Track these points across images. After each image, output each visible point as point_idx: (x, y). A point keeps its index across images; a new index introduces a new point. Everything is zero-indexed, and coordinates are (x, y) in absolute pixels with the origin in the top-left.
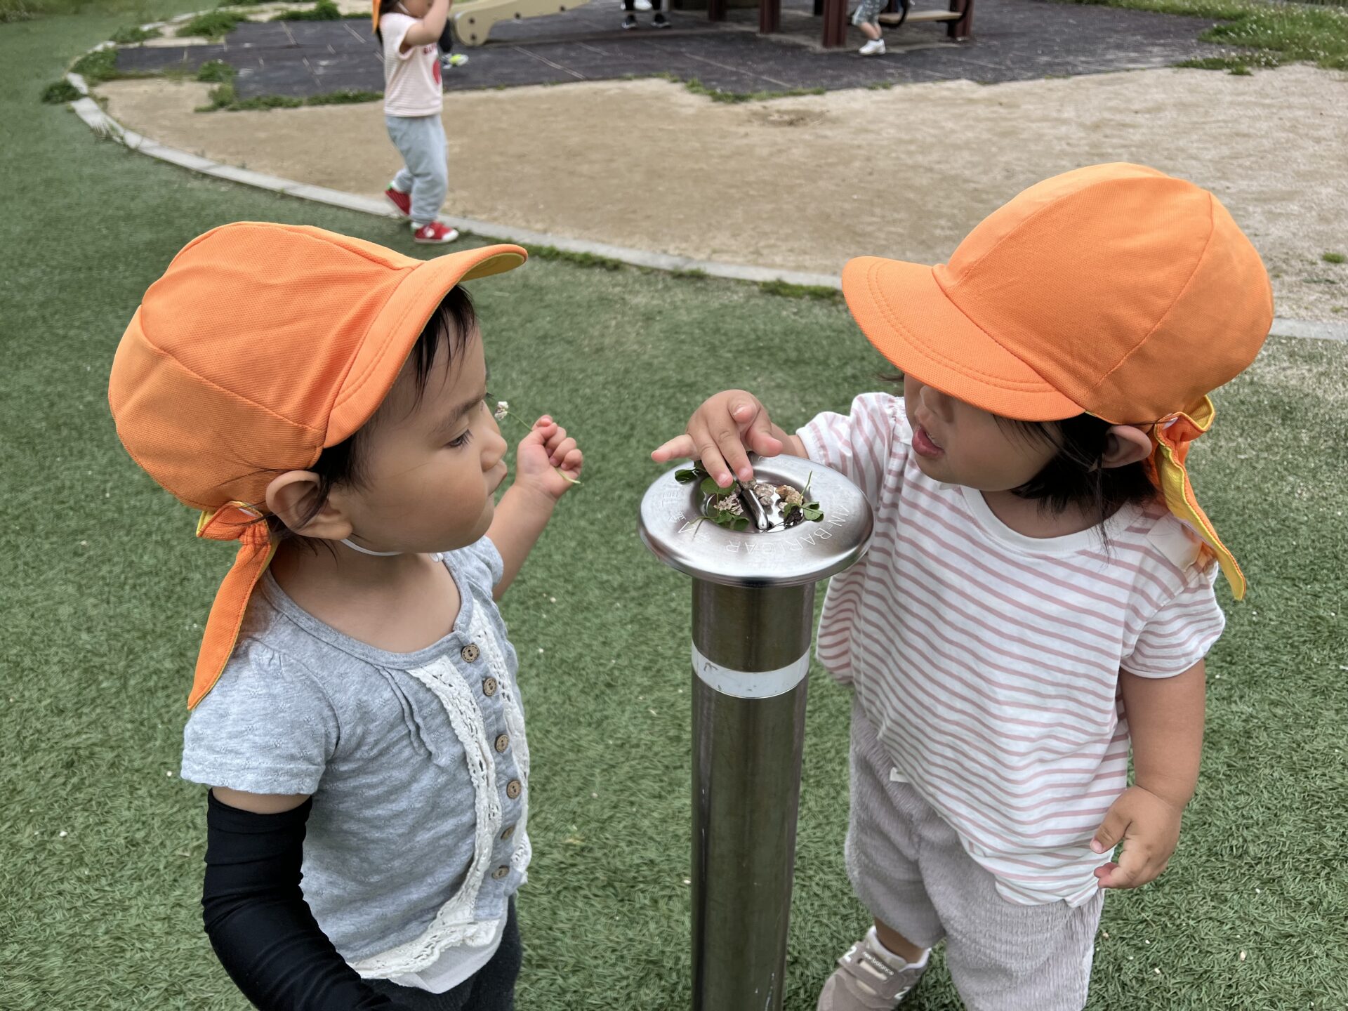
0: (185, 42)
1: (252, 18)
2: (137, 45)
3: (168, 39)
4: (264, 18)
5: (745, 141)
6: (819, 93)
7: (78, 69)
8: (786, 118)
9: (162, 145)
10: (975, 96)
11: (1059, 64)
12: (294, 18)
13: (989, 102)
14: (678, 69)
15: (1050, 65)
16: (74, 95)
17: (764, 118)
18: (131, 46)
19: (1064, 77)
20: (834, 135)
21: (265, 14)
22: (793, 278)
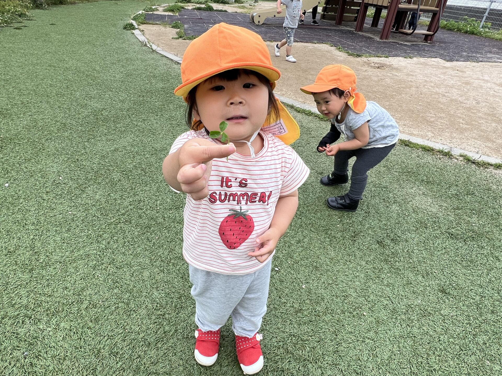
0: (167, 13)
1: (186, 8)
2: (152, 13)
3: (160, 12)
4: (190, 8)
6: (387, 57)
7: (134, 19)
8: (377, 65)
9: (163, 50)
12: (199, 9)
13: (453, 69)
14: (331, 41)
16: (134, 28)
18: (150, 13)
19: (477, 62)
21: (190, 6)
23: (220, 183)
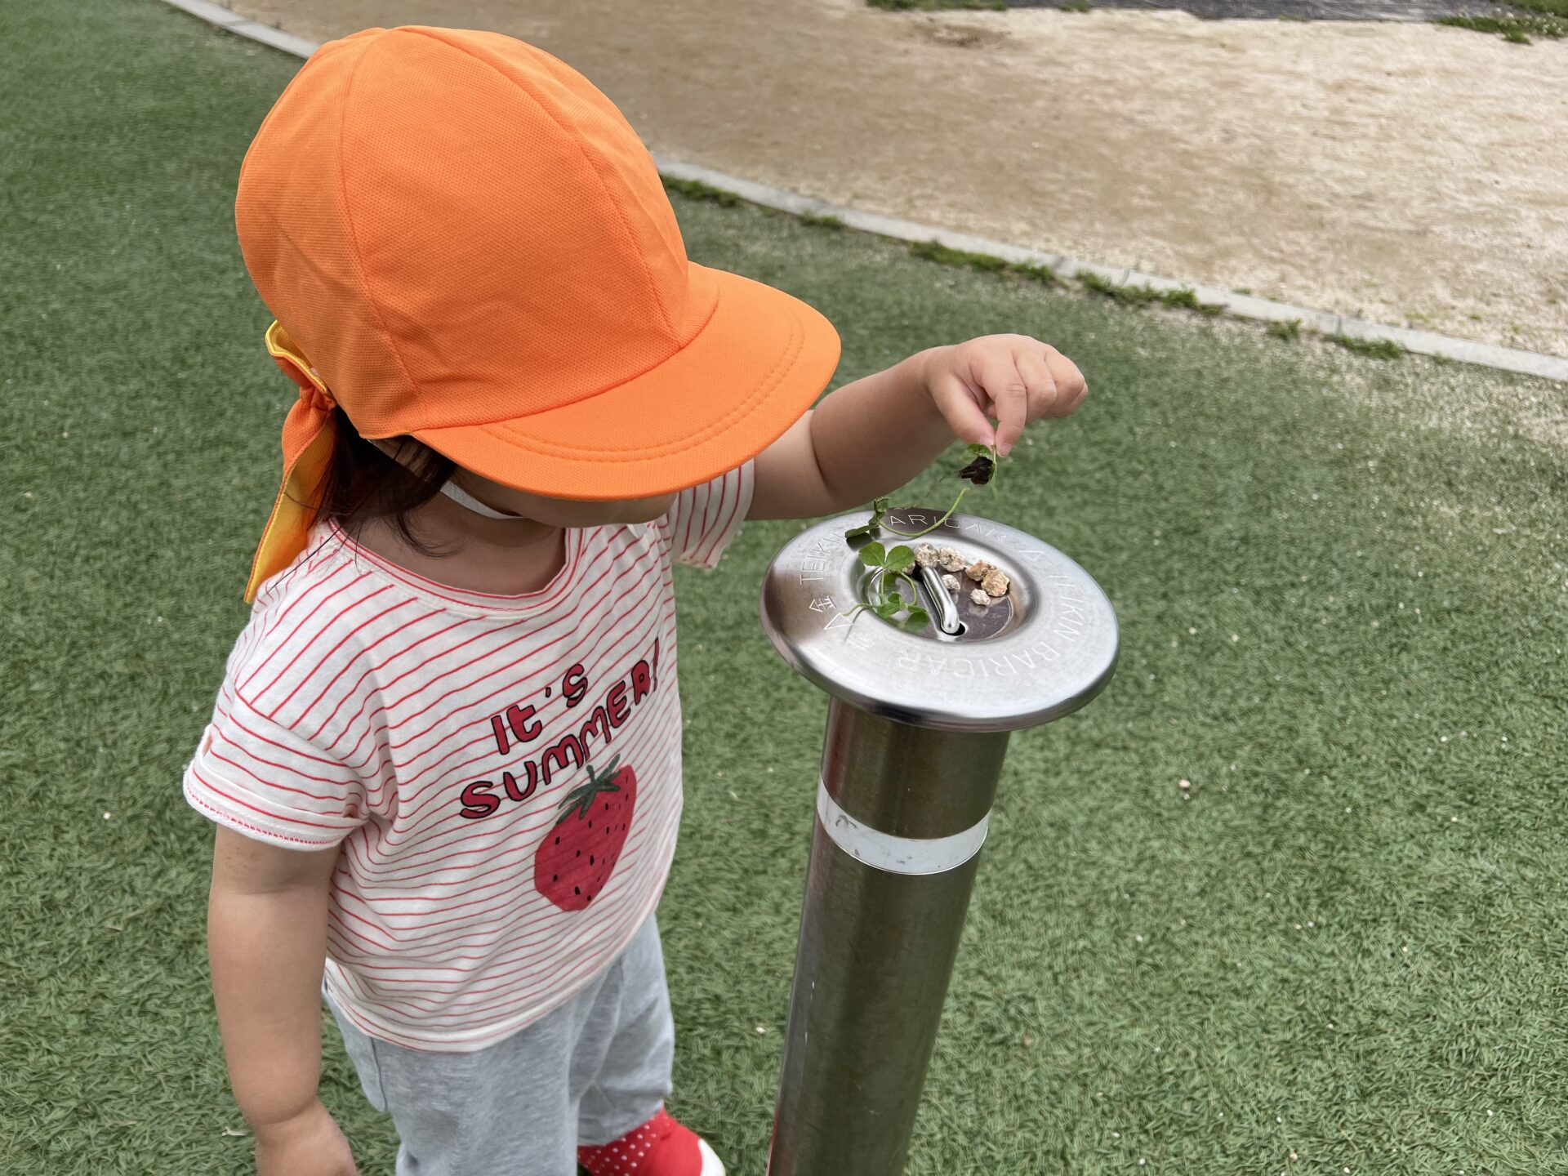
5: (903, 60)
6: (999, 9)
8: (957, 36)
10: (1191, 32)
13: (1209, 41)
17: (928, 33)
19: (1302, 20)
20: (1014, 63)
22: (954, 241)
23: (492, 744)
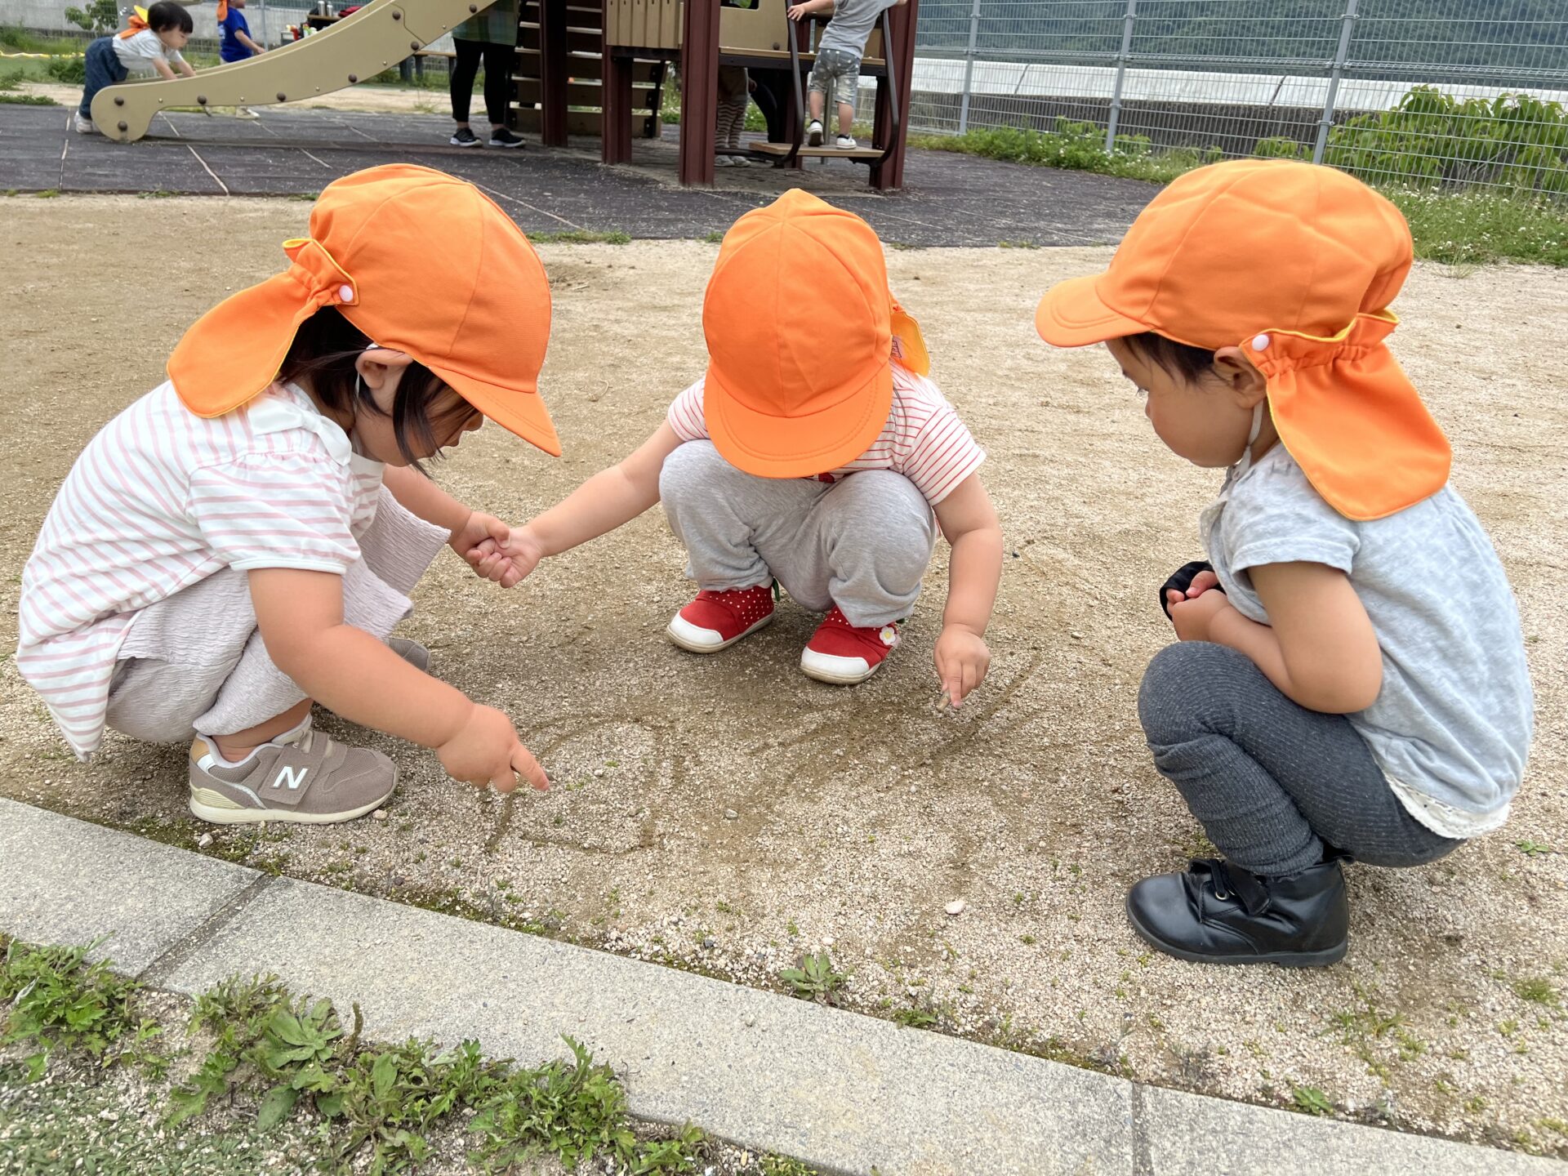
11: (1024, 229)
15: (1010, 229)
19: (1030, 247)
